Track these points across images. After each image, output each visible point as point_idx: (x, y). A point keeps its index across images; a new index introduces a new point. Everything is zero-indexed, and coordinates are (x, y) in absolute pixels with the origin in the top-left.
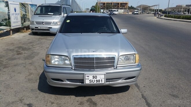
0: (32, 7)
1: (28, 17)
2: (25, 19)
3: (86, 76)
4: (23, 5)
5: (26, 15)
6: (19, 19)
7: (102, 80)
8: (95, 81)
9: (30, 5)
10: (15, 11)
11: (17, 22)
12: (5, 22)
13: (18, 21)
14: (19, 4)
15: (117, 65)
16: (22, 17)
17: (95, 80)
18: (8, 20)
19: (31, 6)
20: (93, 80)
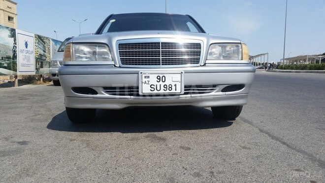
0: (56, 45)
1: (47, 59)
2: (42, 63)
3: (144, 76)
4: (40, 39)
5: (45, 56)
6: (33, 61)
7: (175, 85)
8: (162, 88)
9: (54, 40)
10: (27, 47)
11: (28, 65)
12: (6, 62)
13: (29, 63)
14: (34, 36)
15: (207, 60)
16: (38, 58)
17: (163, 84)
18: (13, 59)
19: (54, 43)
20: (158, 84)
